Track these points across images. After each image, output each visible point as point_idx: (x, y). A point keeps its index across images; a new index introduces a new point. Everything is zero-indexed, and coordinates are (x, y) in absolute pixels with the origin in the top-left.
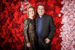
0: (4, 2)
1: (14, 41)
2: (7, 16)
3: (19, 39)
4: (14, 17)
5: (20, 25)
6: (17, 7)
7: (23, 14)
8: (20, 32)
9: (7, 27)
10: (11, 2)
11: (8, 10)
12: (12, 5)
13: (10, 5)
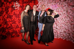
0: (3, 2)
1: (8, 27)
2: (4, 10)
3: (11, 25)
4: (8, 11)
5: (13, 16)
6: (11, 5)
7: (14, 10)
8: (12, 21)
9: (3, 17)
10: (7, 2)
11: (5, 6)
12: (8, 4)
13: (7, 4)
